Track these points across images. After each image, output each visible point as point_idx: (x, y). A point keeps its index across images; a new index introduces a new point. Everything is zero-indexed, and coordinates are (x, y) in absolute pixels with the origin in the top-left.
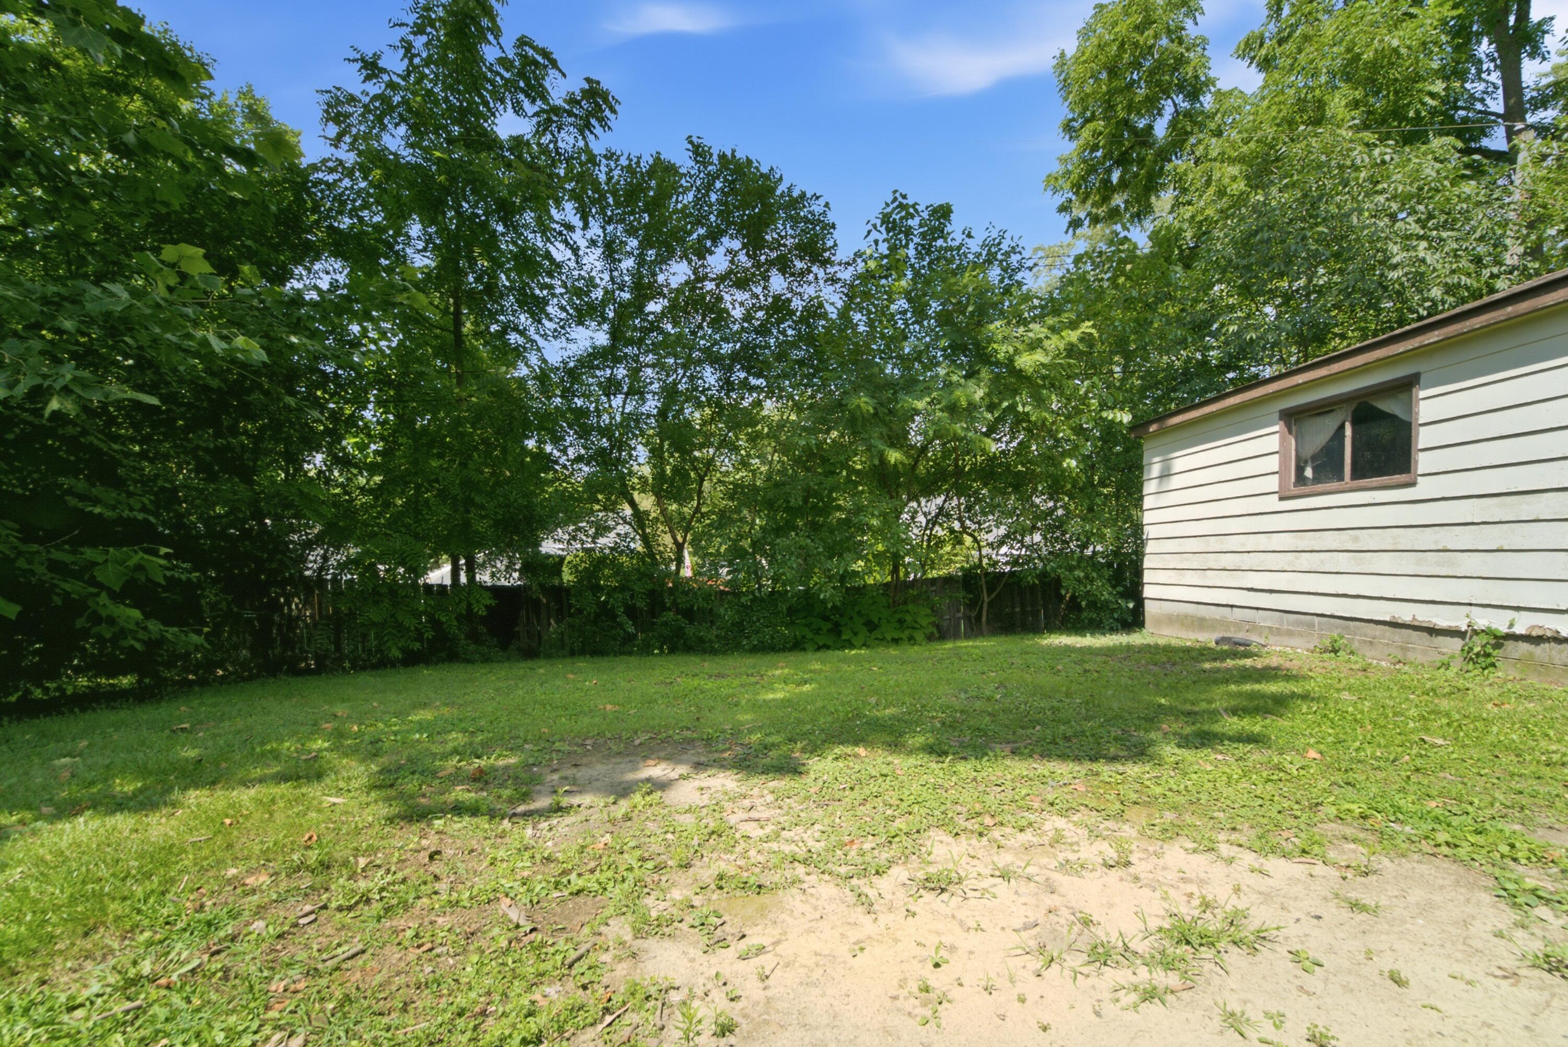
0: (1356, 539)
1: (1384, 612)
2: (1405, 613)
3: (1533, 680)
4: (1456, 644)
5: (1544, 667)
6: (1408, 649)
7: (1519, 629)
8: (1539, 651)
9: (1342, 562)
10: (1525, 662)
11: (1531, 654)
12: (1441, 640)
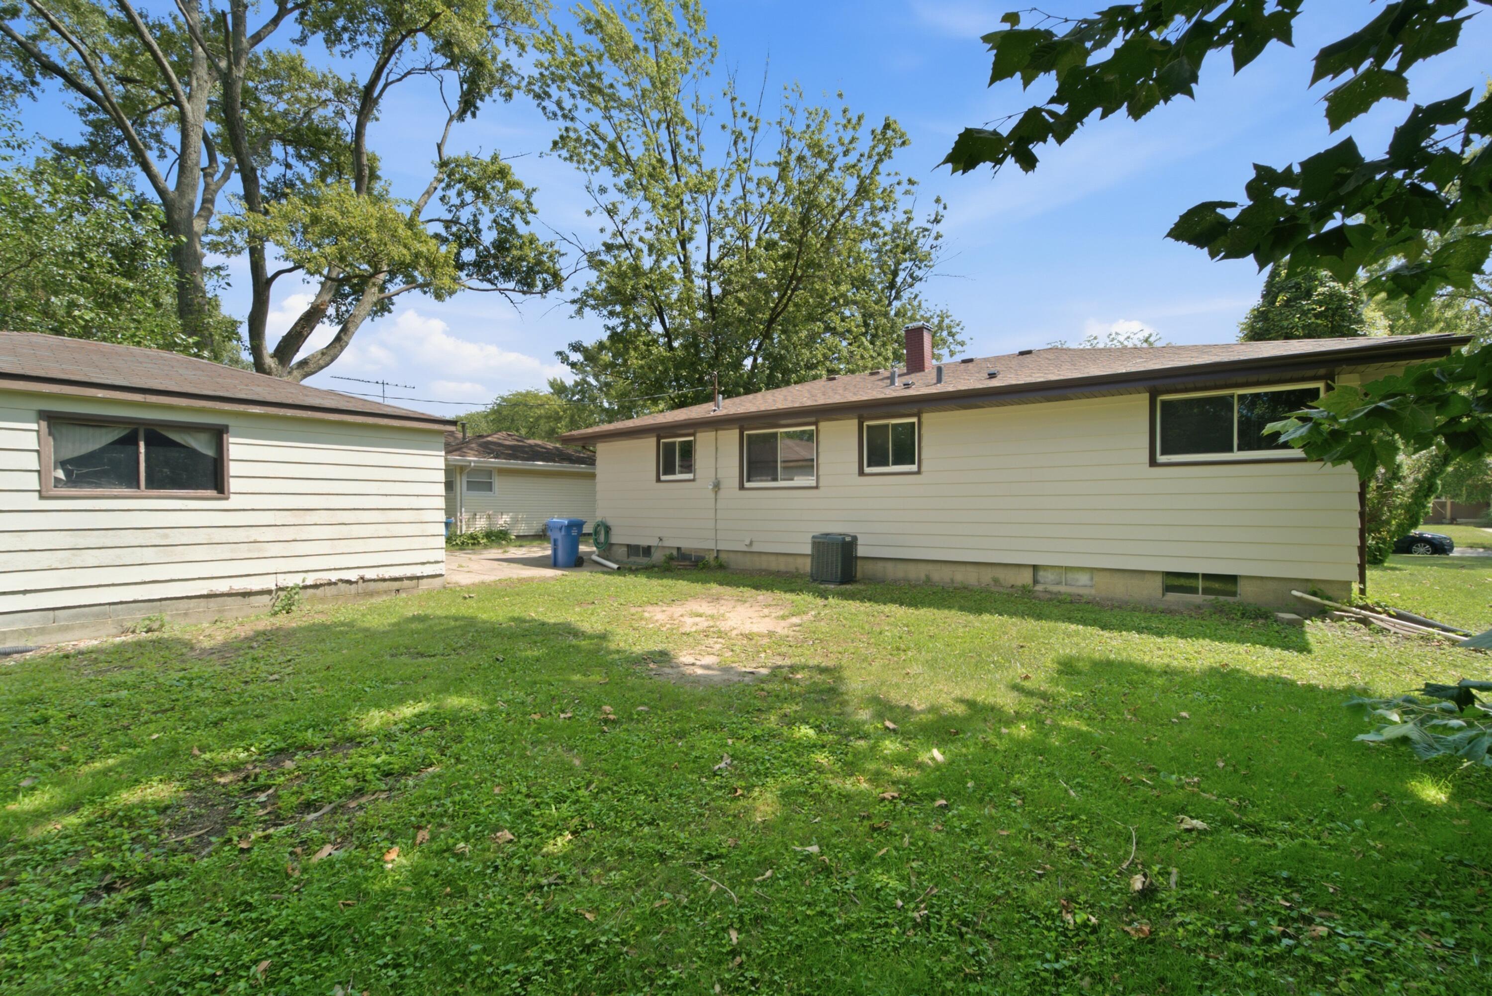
0: (166, 536)
1: (203, 588)
2: (222, 586)
3: (320, 607)
4: (266, 599)
5: (323, 600)
6: (224, 611)
7: (309, 582)
8: (319, 592)
9: (149, 555)
10: (310, 600)
11: (315, 594)
12: (253, 599)
